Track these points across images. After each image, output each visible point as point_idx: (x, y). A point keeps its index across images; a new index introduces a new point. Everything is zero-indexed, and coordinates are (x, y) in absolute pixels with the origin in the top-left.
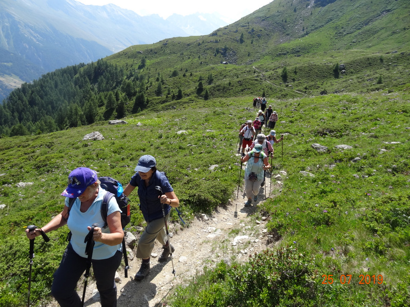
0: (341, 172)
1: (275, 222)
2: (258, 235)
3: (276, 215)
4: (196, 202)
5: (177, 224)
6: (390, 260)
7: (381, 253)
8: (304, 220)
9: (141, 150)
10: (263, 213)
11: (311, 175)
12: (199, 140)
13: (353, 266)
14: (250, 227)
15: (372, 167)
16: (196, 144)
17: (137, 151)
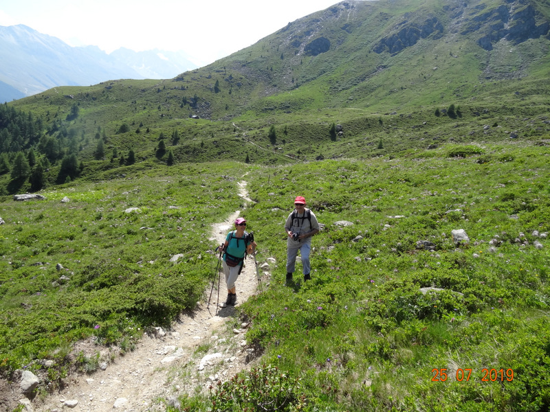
0: (341, 256)
1: (256, 329)
2: (236, 350)
3: (258, 319)
4: (146, 311)
5: (114, 348)
6: (397, 365)
7: (387, 357)
8: (294, 323)
9: (67, 237)
10: (243, 317)
12: (157, 221)
13: (353, 381)
14: (224, 340)
15: (375, 247)
16: (153, 226)
17: (60, 239)
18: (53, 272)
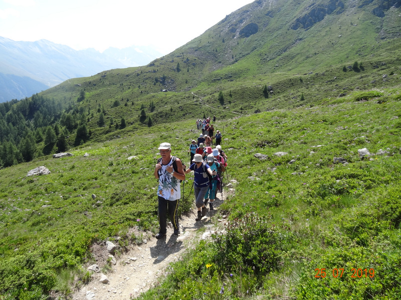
0: (281, 173)
5: (149, 232)
9: (92, 179)
10: (222, 212)
11: (257, 179)
12: (150, 163)
13: (298, 226)
15: (305, 165)
16: (148, 167)
17: (89, 180)
18: (90, 200)
